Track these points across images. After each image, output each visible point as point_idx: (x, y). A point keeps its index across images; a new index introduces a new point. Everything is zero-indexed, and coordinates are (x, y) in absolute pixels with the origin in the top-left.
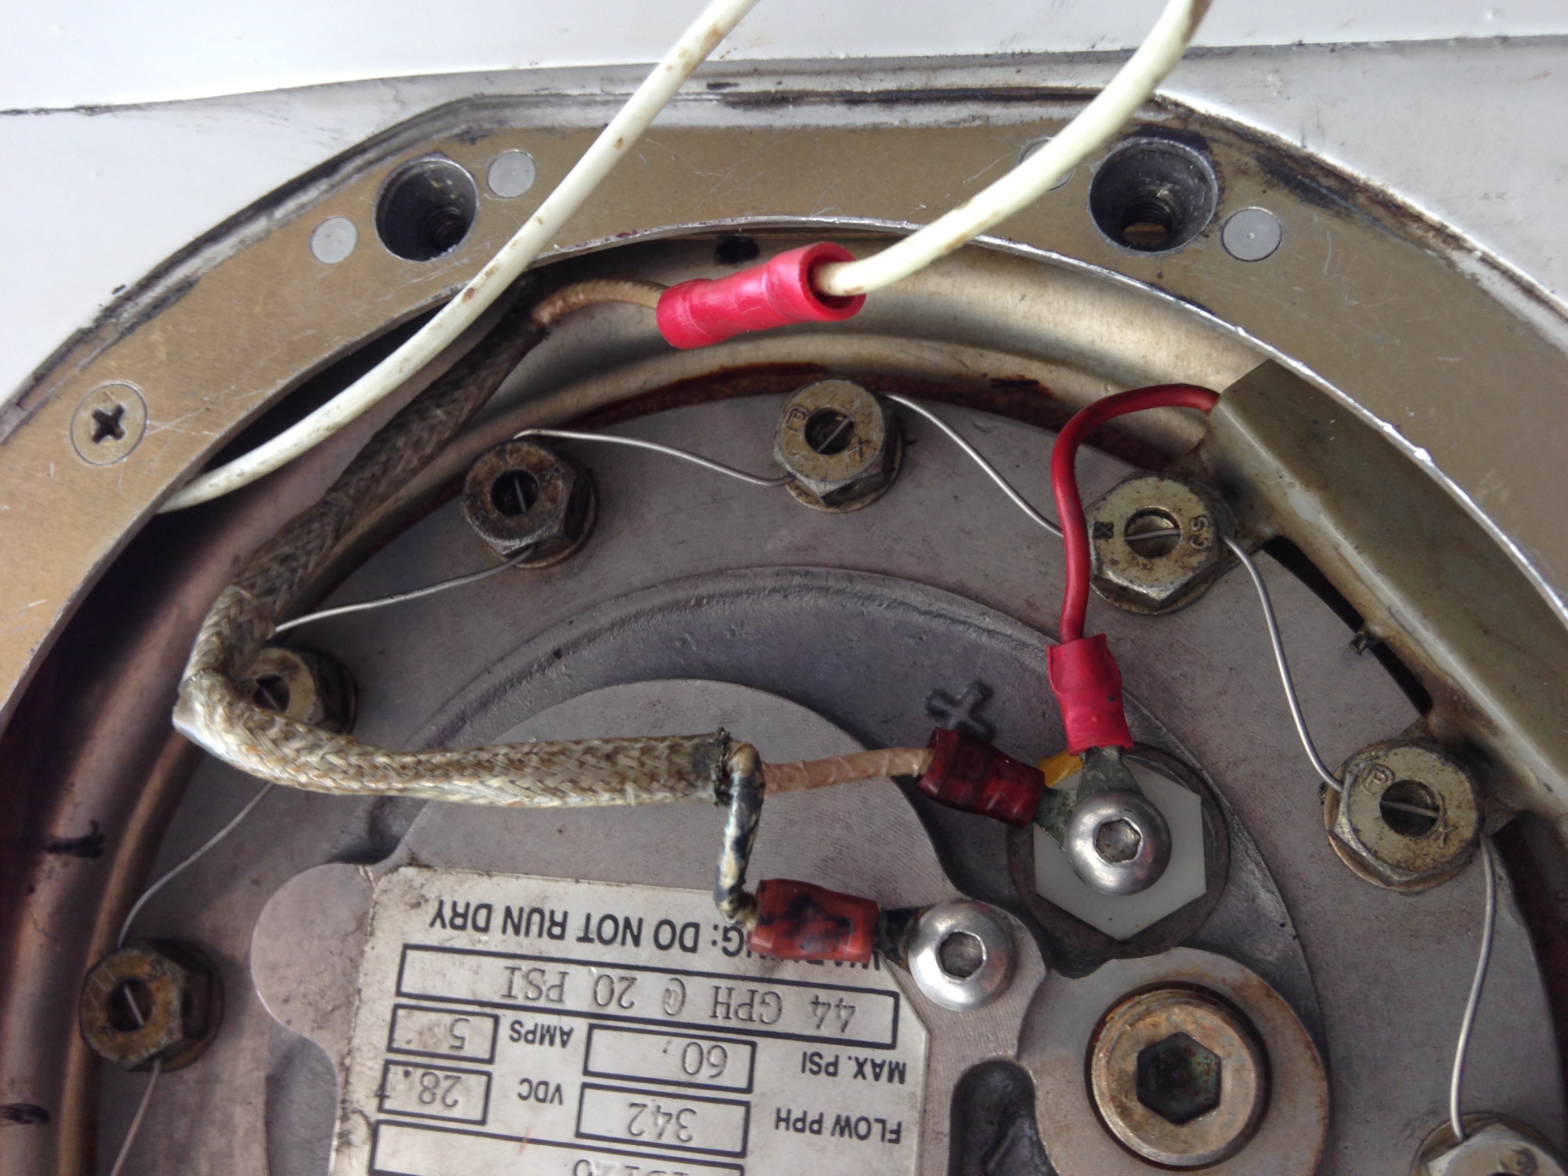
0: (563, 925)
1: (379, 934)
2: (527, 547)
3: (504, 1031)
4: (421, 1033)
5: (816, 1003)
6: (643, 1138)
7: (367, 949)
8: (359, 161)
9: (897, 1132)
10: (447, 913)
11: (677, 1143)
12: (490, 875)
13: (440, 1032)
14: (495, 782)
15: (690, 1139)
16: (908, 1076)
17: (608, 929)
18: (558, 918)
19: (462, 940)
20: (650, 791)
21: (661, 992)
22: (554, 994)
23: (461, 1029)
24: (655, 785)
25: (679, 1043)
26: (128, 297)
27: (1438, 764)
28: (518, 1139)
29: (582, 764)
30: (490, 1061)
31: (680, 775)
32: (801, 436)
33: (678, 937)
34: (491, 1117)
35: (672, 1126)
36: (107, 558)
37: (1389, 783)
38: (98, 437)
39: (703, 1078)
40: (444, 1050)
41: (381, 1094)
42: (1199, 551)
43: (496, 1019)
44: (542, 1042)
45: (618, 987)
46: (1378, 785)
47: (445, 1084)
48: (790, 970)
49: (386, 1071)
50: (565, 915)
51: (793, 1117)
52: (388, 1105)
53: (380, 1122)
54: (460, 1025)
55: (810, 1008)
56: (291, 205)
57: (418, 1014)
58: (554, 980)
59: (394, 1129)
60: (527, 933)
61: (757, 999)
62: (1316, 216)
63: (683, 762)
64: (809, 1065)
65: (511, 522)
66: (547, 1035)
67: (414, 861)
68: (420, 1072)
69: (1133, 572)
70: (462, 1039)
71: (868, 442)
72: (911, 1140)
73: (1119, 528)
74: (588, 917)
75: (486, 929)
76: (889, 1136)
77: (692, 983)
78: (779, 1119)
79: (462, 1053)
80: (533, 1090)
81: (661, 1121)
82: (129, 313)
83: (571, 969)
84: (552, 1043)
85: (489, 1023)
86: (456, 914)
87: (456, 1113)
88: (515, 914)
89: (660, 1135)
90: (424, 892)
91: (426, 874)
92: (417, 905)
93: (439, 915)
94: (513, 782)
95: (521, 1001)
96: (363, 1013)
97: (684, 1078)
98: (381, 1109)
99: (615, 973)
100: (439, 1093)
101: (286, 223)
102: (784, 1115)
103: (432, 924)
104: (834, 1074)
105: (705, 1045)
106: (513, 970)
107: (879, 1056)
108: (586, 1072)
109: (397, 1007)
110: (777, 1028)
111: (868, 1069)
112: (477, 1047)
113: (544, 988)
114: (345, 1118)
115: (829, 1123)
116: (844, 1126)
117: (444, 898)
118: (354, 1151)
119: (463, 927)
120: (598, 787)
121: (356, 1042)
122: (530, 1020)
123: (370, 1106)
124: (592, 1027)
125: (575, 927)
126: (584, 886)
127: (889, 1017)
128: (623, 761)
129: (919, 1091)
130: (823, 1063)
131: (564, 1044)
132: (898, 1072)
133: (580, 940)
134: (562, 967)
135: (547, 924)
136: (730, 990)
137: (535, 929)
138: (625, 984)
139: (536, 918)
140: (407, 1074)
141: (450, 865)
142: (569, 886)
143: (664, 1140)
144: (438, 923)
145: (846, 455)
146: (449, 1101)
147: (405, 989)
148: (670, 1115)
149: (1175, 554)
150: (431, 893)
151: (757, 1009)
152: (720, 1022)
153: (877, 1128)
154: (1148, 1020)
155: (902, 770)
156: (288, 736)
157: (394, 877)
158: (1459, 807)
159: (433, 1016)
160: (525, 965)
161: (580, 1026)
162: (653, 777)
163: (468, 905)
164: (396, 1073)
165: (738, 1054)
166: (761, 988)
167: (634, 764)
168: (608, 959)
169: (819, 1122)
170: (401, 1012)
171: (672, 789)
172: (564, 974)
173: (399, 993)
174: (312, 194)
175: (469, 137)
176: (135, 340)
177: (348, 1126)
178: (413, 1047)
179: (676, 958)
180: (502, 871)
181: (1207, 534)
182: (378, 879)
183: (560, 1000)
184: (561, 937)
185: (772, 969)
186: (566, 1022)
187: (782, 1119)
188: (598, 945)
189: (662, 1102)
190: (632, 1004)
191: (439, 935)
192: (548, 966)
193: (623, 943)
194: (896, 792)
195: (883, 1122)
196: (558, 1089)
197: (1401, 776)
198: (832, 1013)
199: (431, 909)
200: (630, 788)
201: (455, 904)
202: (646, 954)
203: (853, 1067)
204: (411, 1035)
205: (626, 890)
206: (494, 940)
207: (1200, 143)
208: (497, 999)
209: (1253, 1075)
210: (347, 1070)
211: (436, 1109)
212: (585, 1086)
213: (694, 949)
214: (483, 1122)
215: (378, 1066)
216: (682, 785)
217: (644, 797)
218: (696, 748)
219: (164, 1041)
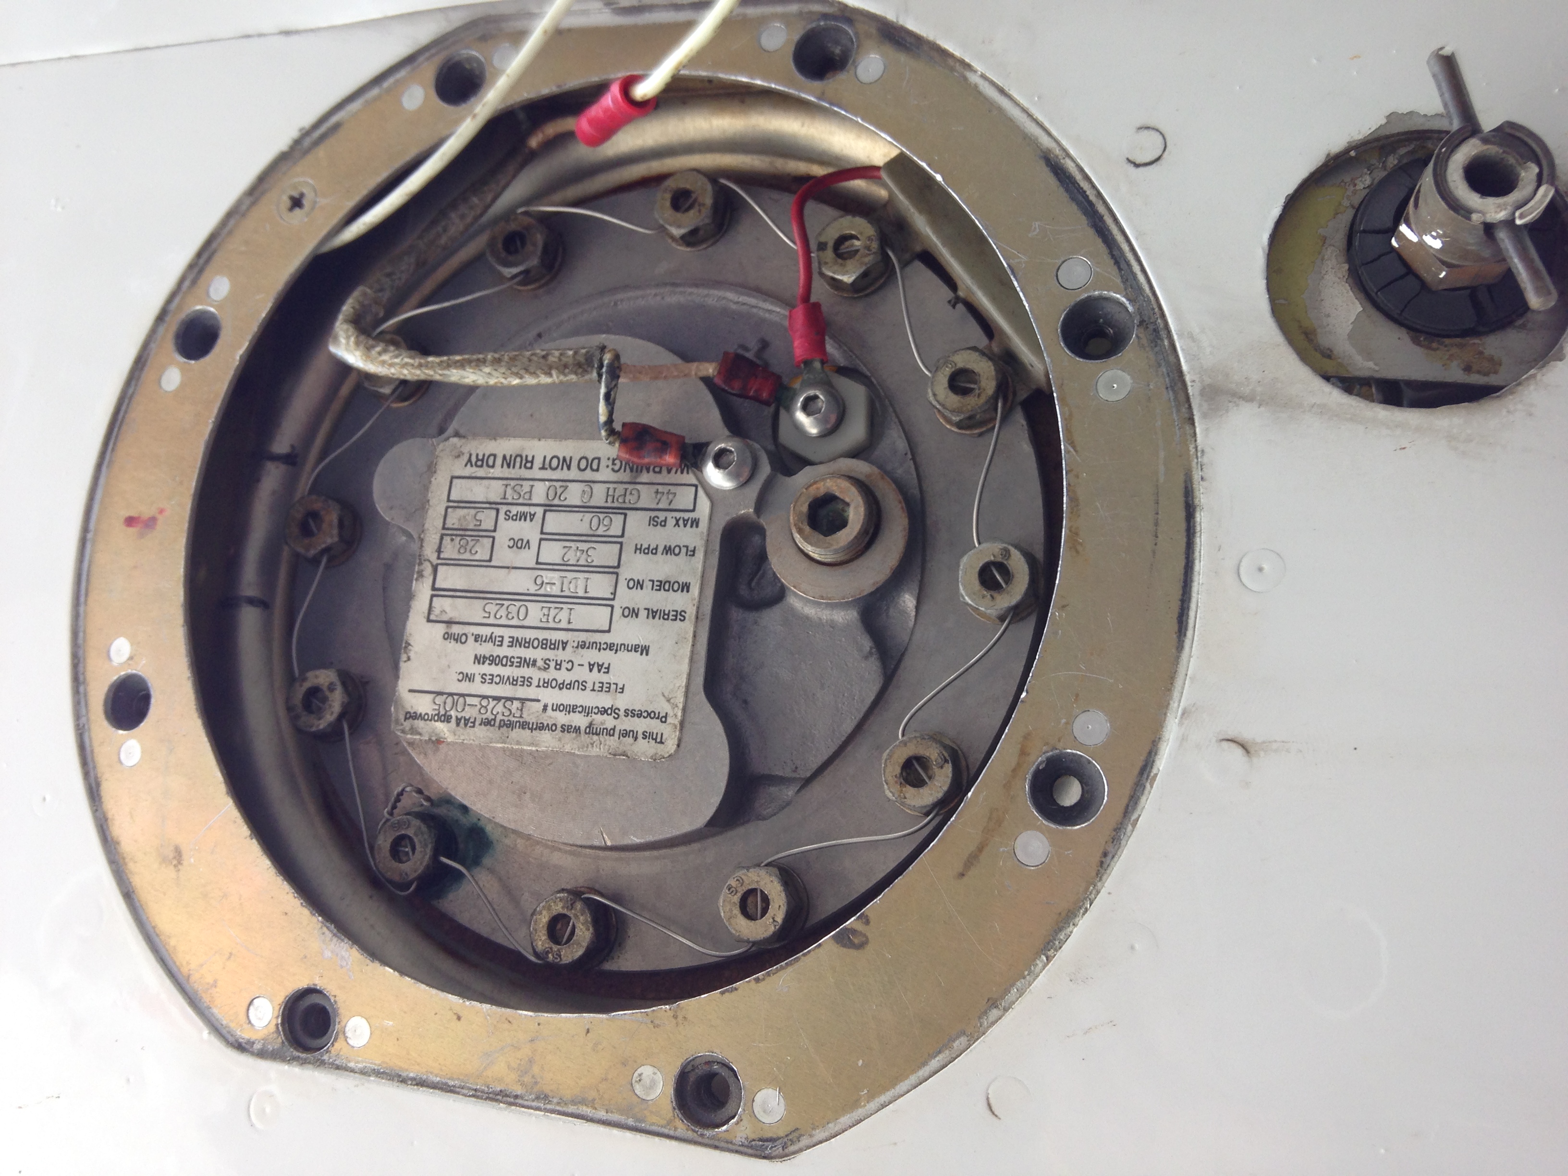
0: (532, 462)
1: (438, 472)
2: (521, 273)
3: (502, 516)
4: (459, 520)
5: (657, 492)
6: (570, 563)
7: (433, 479)
8: (427, 54)
9: (694, 551)
10: (474, 459)
11: (586, 564)
12: (495, 439)
13: (469, 518)
14: (487, 370)
15: (593, 561)
16: (700, 524)
17: (555, 463)
18: (530, 459)
19: (481, 472)
20: (565, 375)
21: (580, 492)
22: (527, 497)
23: (480, 516)
24: (567, 371)
25: (588, 516)
26: (306, 133)
27: (979, 358)
28: (508, 568)
29: (530, 360)
30: (495, 531)
31: (579, 365)
32: (668, 204)
33: (589, 465)
34: (494, 558)
35: (584, 556)
36: (297, 270)
37: (953, 370)
38: (291, 209)
39: (600, 532)
40: (471, 527)
41: (439, 551)
42: (869, 255)
43: (498, 510)
44: (520, 520)
45: (559, 491)
46: (948, 371)
47: (471, 544)
48: (645, 477)
49: (442, 539)
50: (533, 457)
51: (643, 548)
52: (442, 556)
53: (437, 565)
54: (479, 514)
55: (654, 495)
56: (391, 81)
57: (458, 510)
58: (527, 489)
59: (445, 567)
60: (514, 467)
61: (628, 493)
62: (902, 60)
63: (582, 360)
64: (652, 522)
65: (511, 258)
66: (523, 516)
67: (457, 434)
68: (459, 538)
69: (835, 268)
70: (481, 521)
71: (704, 205)
72: (700, 555)
73: (831, 244)
74: (545, 458)
75: (493, 466)
76: (689, 553)
77: (596, 487)
78: (636, 549)
79: (480, 528)
80: (515, 544)
81: (578, 553)
82: (307, 142)
83: (536, 483)
84: (525, 520)
85: (494, 513)
86: (478, 460)
87: (477, 557)
88: (508, 458)
89: (578, 561)
90: (462, 449)
91: (463, 441)
92: (458, 456)
93: (470, 460)
94: (496, 370)
95: (510, 500)
96: (430, 512)
97: (591, 532)
98: (439, 558)
99: (558, 484)
100: (468, 548)
101: (389, 90)
102: (639, 547)
103: (466, 465)
104: (665, 526)
105: (602, 516)
106: (506, 486)
107: (686, 515)
108: (542, 533)
109: (447, 508)
110: (639, 505)
111: (681, 522)
112: (488, 524)
113: (522, 494)
114: (420, 564)
115: (660, 549)
116: (668, 550)
117: (472, 452)
118: (425, 579)
119: (482, 466)
120: (538, 372)
121: (426, 526)
122: (514, 510)
123: (433, 558)
124: (545, 512)
125: (538, 463)
126: (543, 442)
127: (693, 497)
128: (551, 359)
129: (705, 531)
130: (659, 521)
131: (531, 520)
132: (695, 523)
133: (540, 469)
134: (531, 483)
135: (524, 462)
136: (615, 489)
137: (518, 465)
138: (562, 489)
139: (518, 459)
140: (452, 540)
141: (475, 435)
142: (535, 442)
143: (580, 563)
144: (469, 465)
145: (691, 213)
146: (473, 552)
147: (452, 498)
148: (583, 551)
149: (857, 257)
150: (466, 450)
151: (628, 497)
152: (609, 504)
153: (684, 550)
154: (815, 486)
155: (703, 373)
156: (385, 351)
157: (447, 443)
158: (987, 379)
159: (466, 511)
160: (513, 483)
161: (539, 511)
162: (566, 366)
163: (484, 455)
164: (447, 540)
165: (618, 520)
166: (630, 487)
167: (556, 360)
168: (554, 477)
169: (656, 549)
170: (450, 510)
171: (576, 373)
172: (532, 486)
173: (449, 500)
174: (402, 74)
175: (484, 38)
176: (310, 157)
177: (422, 567)
178: (455, 526)
179: (588, 475)
180: (502, 437)
181: (875, 245)
182: (438, 444)
183: (530, 499)
184: (531, 468)
185: (636, 477)
186: (532, 510)
187: (638, 549)
188: (549, 471)
189: (579, 544)
190: (566, 499)
191: (469, 471)
192: (524, 483)
193: (562, 469)
194: (702, 386)
195: (687, 547)
196: (528, 542)
197: (960, 365)
198: (665, 497)
199: (465, 458)
200: (554, 372)
201: (477, 455)
202: (574, 474)
203: (674, 522)
204: (455, 521)
205: (564, 443)
206: (497, 472)
207: (850, 22)
208: (499, 500)
209: (863, 509)
210: (422, 540)
211: (467, 556)
212: (541, 540)
213: (597, 470)
214: (490, 560)
215: (438, 537)
216: (580, 370)
217: (562, 377)
218: (587, 352)
219: (329, 541)
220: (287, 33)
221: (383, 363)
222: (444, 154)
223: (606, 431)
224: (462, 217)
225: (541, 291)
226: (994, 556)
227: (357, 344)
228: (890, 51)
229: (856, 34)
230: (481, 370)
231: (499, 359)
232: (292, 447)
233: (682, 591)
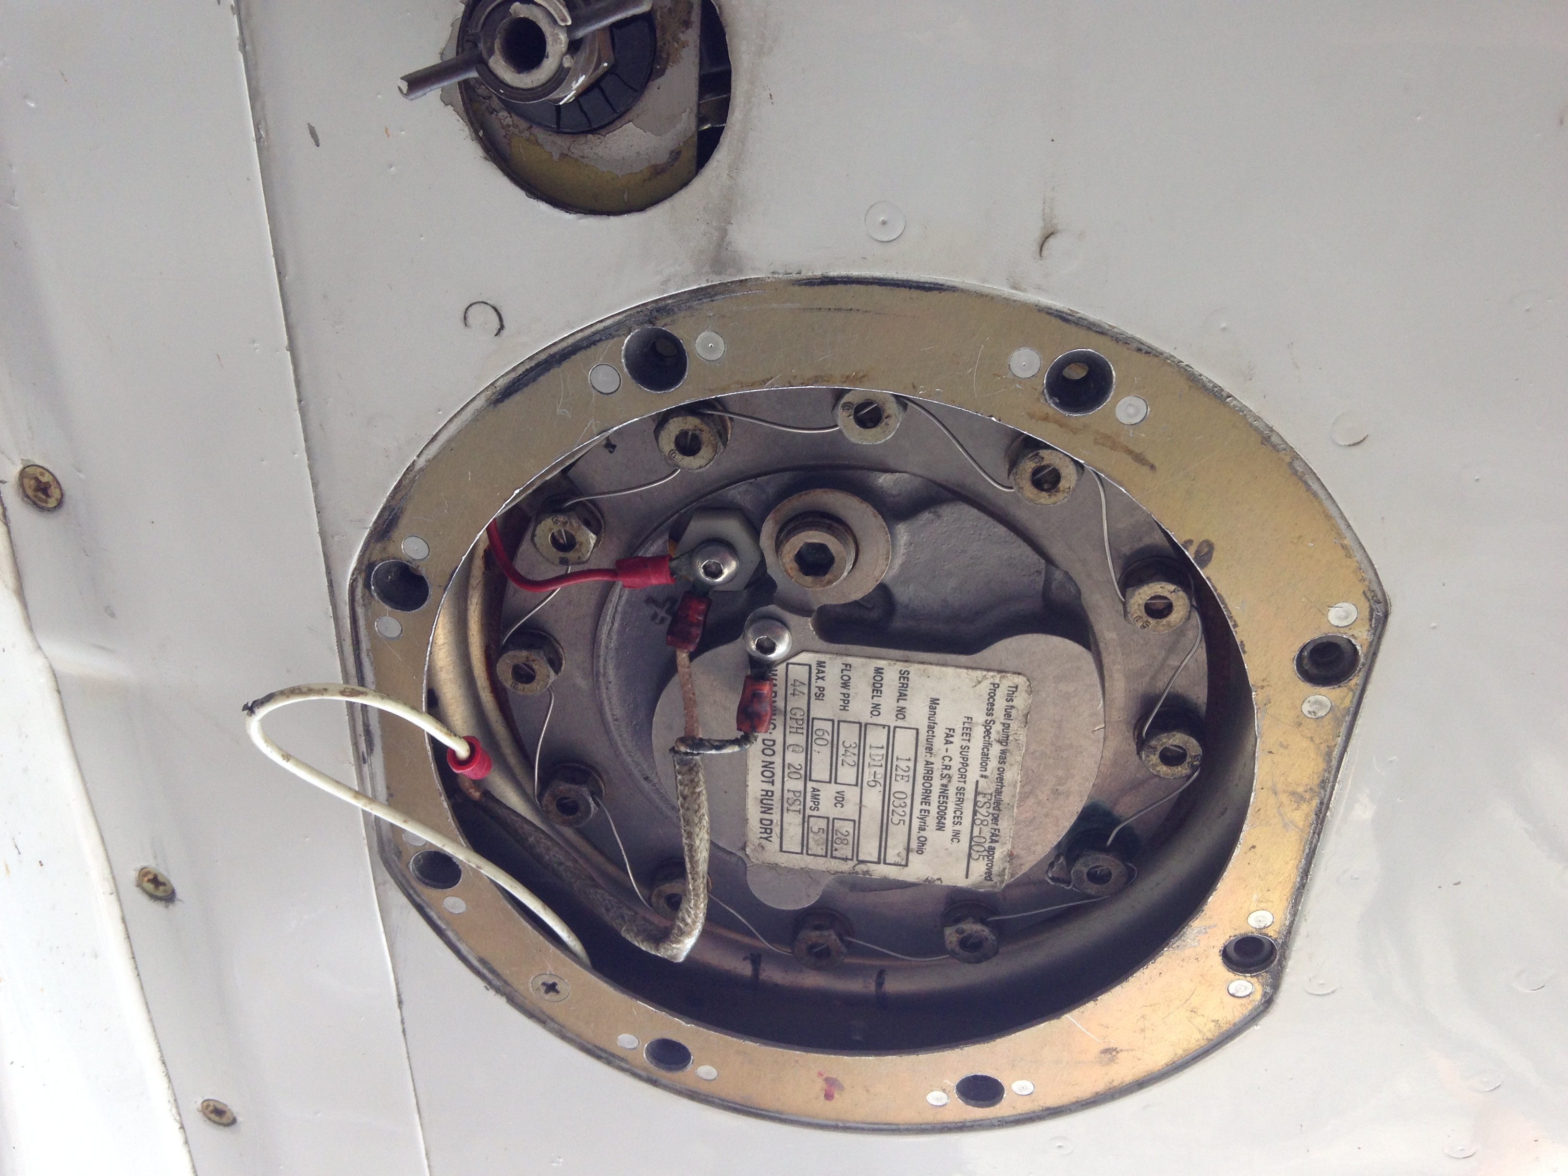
0: (767, 791)
1: (776, 862)
2: (594, 799)
3: (815, 813)
4: (818, 845)
5: (794, 694)
6: (856, 760)
7: (783, 865)
8: (415, 896)
9: (846, 665)
10: (765, 835)
11: (857, 748)
12: (747, 819)
13: (817, 838)
14: (697, 842)
15: (855, 743)
16: (823, 660)
17: (767, 774)
18: (764, 793)
19: (776, 830)
20: (699, 781)
21: (793, 754)
22: (798, 794)
23: (815, 829)
24: (696, 780)
25: (815, 747)
26: (490, 984)
27: (666, 431)
28: (860, 808)
29: (688, 809)
30: (828, 818)
31: (691, 770)
32: (527, 686)
33: (769, 747)
34: (852, 818)
35: (850, 750)
36: (611, 985)
37: (677, 452)
38: (557, 992)
39: (829, 738)
40: (824, 836)
41: (846, 859)
42: (570, 522)
43: (809, 816)
44: (818, 799)
45: (793, 770)
46: (678, 457)
47: (839, 835)
48: (780, 704)
49: (836, 858)
50: (762, 790)
51: (843, 704)
52: (850, 857)
53: (857, 860)
54: (813, 830)
55: (796, 697)
56: (439, 922)
57: (810, 846)
58: (791, 795)
59: (860, 854)
60: (772, 805)
61: (794, 717)
62: (403, 522)
63: (685, 769)
64: (820, 698)
65: (582, 808)
66: (815, 797)
67: (744, 849)
68: (835, 845)
69: (584, 550)
70: (819, 829)
71: (527, 658)
72: (850, 660)
73: (561, 554)
74: (763, 781)
75: (771, 821)
76: (848, 668)
77: (788, 742)
78: (844, 709)
79: (826, 829)
80: (839, 802)
81: (848, 754)
82: (497, 982)
83: (786, 788)
84: (819, 795)
85: (812, 819)
86: (766, 832)
87: (851, 831)
88: (763, 809)
89: (855, 754)
90: (756, 844)
91: (749, 844)
92: (763, 847)
93: (766, 839)
94: (697, 835)
95: (801, 807)
96: (811, 867)
97: (829, 745)
98: (852, 860)
99: (787, 771)
100: (843, 837)
101: (448, 923)
102: (842, 708)
103: (771, 841)
104: (824, 688)
105: (815, 737)
106: (788, 810)
107: (814, 671)
108: (830, 782)
109: (808, 854)
110: (806, 709)
111: (820, 675)
112: (823, 824)
113: (795, 798)
114: (857, 873)
115: (844, 691)
116: (845, 685)
117: (759, 836)
118: (871, 869)
119: (771, 830)
120: (698, 802)
121: (824, 869)
122: (809, 803)
123: (851, 864)
124: (810, 780)
125: (768, 787)
126: (749, 783)
127: (797, 666)
128: (686, 792)
129: (828, 656)
130: (819, 692)
131: (818, 791)
132: (820, 664)
133: (773, 785)
134: (786, 792)
135: (767, 797)
136: (790, 727)
137: (769, 802)
138: (791, 767)
139: (765, 802)
140: (836, 850)
141: (744, 835)
142: (750, 789)
143: (857, 752)
144: (769, 839)
145: (536, 667)
146: (847, 834)
147: (799, 851)
148: (846, 751)
149: (573, 533)
150: (757, 842)
151: (798, 717)
152: (805, 731)
153: (845, 673)
154: (789, 571)
155: (687, 661)
156: (683, 920)
157: (751, 856)
158: (686, 423)
159: (810, 840)
160: (786, 805)
161: (810, 785)
162: (692, 781)
163: (761, 828)
164: (835, 853)
165: (817, 724)
166: (789, 715)
167: (687, 788)
168: (781, 774)
169: (844, 694)
170: (810, 852)
171: (697, 773)
172: (788, 791)
173: (802, 853)
174: (433, 915)
175: (399, 854)
176: (510, 980)
177: (860, 872)
178: (824, 848)
179: (778, 748)
180: (745, 815)
181: (562, 518)
182: (752, 862)
183: (800, 792)
184: (772, 792)
185: (781, 711)
186: (809, 790)
187: (844, 708)
188: (775, 778)
189: (840, 754)
190: (799, 765)
191: (775, 839)
192: (786, 797)
193: (773, 768)
194: (697, 661)
195: (842, 670)
196: (838, 793)
197: (673, 446)
198: (798, 688)
199: (764, 842)
200: (698, 790)
201: (761, 833)
202: (777, 759)
203: (819, 681)
204: (819, 848)
205: (750, 767)
206: (776, 817)
207: (371, 566)
208: (801, 816)
209: (810, 532)
210: (836, 872)
211: (850, 839)
212: (836, 783)
213: (774, 741)
214: (854, 821)
215: (833, 861)
216: (695, 769)
217: (701, 783)
218: (678, 764)
219: (834, 937)
220: (400, 1002)
221: (694, 922)
222: (511, 886)
223: (746, 745)
224: (548, 849)
225: (605, 777)
226: (850, 416)
227: (678, 942)
228: (396, 534)
229: (382, 560)
230: (698, 847)
231: (688, 833)
232: (745, 959)
233: (882, 673)
